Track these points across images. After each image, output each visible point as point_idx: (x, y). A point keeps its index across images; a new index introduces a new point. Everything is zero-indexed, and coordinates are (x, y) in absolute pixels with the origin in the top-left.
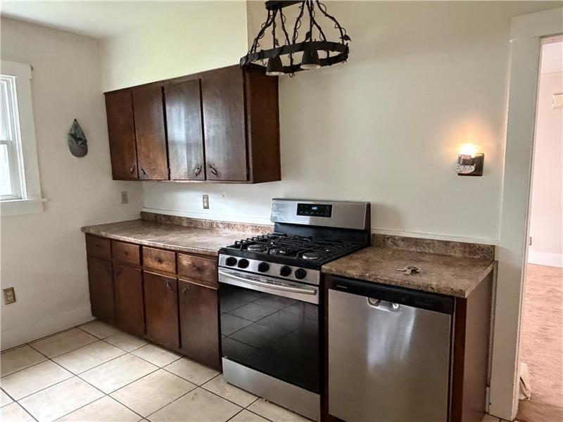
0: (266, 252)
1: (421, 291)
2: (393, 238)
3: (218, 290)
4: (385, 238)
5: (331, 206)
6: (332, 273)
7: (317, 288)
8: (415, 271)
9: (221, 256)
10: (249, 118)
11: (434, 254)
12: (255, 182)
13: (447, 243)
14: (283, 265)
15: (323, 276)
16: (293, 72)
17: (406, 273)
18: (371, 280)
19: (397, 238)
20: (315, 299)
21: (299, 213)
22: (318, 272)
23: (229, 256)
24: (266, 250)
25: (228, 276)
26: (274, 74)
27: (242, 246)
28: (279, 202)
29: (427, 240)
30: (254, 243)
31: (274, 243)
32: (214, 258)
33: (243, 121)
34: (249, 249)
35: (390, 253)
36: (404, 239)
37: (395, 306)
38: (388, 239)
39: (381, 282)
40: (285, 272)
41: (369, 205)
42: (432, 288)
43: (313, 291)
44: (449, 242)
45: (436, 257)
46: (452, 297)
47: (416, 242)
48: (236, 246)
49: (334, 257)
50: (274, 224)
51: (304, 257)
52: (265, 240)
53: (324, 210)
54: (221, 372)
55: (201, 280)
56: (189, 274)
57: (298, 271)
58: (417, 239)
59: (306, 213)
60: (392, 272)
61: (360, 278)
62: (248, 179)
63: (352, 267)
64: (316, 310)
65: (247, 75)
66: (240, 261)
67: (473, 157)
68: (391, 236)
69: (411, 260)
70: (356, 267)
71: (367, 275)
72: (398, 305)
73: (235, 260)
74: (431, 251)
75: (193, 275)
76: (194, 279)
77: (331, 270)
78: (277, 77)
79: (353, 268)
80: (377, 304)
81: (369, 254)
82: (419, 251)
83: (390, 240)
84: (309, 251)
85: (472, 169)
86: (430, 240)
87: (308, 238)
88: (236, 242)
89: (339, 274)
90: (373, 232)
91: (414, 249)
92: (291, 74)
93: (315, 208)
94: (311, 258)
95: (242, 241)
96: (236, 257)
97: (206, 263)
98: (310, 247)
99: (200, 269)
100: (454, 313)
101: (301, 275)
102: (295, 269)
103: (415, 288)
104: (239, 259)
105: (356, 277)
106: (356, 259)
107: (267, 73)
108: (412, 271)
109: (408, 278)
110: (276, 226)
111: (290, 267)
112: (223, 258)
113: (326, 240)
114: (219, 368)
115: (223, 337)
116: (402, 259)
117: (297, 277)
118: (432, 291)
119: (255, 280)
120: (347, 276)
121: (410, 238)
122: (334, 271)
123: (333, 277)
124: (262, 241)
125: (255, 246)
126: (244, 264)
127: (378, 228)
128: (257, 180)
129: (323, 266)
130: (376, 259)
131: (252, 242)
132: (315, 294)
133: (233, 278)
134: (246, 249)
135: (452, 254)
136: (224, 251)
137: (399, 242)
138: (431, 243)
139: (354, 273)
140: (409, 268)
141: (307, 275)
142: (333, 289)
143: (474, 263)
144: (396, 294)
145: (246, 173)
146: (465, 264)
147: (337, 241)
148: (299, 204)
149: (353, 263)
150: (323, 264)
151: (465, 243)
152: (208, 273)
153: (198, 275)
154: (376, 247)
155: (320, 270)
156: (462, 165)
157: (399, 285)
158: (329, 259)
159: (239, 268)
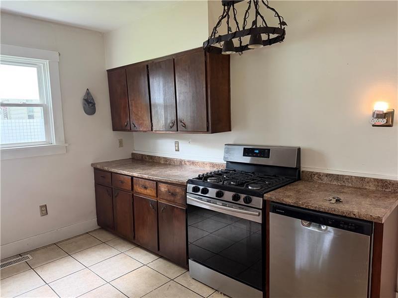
0: (221, 183)
1: (345, 217)
2: (319, 175)
3: (186, 209)
4: (312, 174)
5: (269, 150)
6: (272, 200)
7: (261, 211)
8: (339, 200)
9: (188, 185)
10: (209, 86)
11: (351, 187)
12: (212, 133)
13: (362, 179)
14: (234, 193)
15: (264, 202)
16: (242, 51)
17: (331, 201)
18: (304, 207)
19: (322, 174)
20: (259, 220)
21: (244, 155)
22: (261, 199)
23: (194, 186)
24: (221, 181)
25: (193, 200)
26: (228, 53)
27: (203, 178)
28: (230, 147)
29: (346, 176)
30: (212, 176)
31: (227, 176)
32: (183, 186)
33: (204, 89)
34: (208, 181)
35: (317, 186)
36: (327, 175)
37: (323, 227)
38: (314, 175)
39: (312, 208)
40: (236, 198)
41: (299, 149)
42: (354, 215)
43: (257, 214)
44: (365, 178)
45: (353, 189)
46: (371, 222)
47: (338, 177)
48: (199, 178)
49: (273, 188)
50: (226, 162)
51: (250, 188)
52: (220, 174)
53: (264, 152)
54: (188, 270)
55: (174, 202)
56: (166, 198)
57: (246, 197)
58: (338, 175)
59: (250, 154)
60: (320, 201)
61: (295, 205)
62: (208, 131)
63: (287, 196)
64: (260, 227)
65: (208, 54)
66: (202, 189)
67: (385, 112)
68: (317, 173)
69: (334, 192)
70: (291, 196)
71: (300, 203)
72: (325, 227)
73: (199, 189)
74: (350, 185)
75: (169, 198)
76: (169, 201)
77: (272, 198)
78: (229, 55)
79: (289, 197)
80: (309, 225)
81: (300, 186)
82: (340, 184)
83: (316, 175)
84: (254, 182)
85: (383, 121)
86: (349, 176)
87: (252, 173)
88: (199, 175)
89: (277, 201)
90: (302, 169)
91: (335, 183)
92: (240, 53)
93: (257, 151)
94: (255, 188)
95: (203, 174)
96: (199, 186)
97: (178, 190)
98: (253, 180)
99: (173, 194)
100: (373, 234)
101: (248, 200)
102: (243, 196)
103: (340, 214)
104: (201, 187)
105: (292, 204)
106: (290, 189)
107: (223, 53)
108: (337, 200)
109: (332, 206)
110: (227, 163)
111: (240, 194)
112: (190, 187)
113: (265, 175)
114: (186, 267)
115: (189, 243)
116: (326, 190)
117: (245, 203)
118: (354, 217)
119: (213, 203)
120: (284, 202)
121: (333, 175)
122: (274, 198)
123: (274, 204)
124: (218, 174)
125: (213, 178)
126: (205, 191)
127: (307, 166)
128: (214, 131)
129: (265, 195)
130: (306, 190)
131: (210, 175)
132: (259, 215)
133: (197, 201)
134: (207, 180)
135: (367, 187)
136: (190, 181)
137: (324, 177)
138: (350, 179)
139: (290, 201)
140: (334, 198)
141: (253, 201)
142: (273, 212)
143: (386, 195)
144: (323, 218)
145: (206, 126)
146: (379, 196)
147: (275, 176)
148: (244, 148)
149: (288, 193)
150: (265, 193)
151: (377, 179)
152: (179, 197)
153: (172, 198)
154: (305, 181)
155: (263, 197)
156: (376, 118)
157: (327, 211)
158: (269, 189)
159: (202, 195)
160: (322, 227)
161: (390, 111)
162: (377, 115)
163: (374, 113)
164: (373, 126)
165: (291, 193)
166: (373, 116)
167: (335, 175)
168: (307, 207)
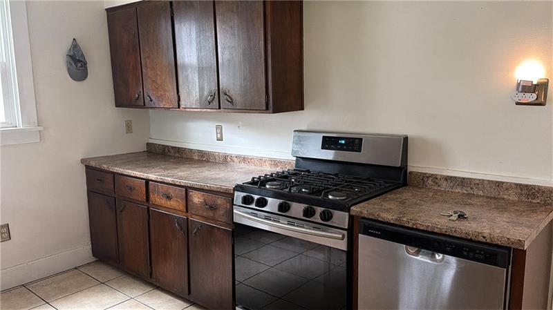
0: (287, 190)
1: (471, 240)
2: (434, 178)
3: (233, 231)
4: (424, 177)
5: (361, 140)
6: (363, 215)
8: (462, 216)
9: (236, 193)
10: (269, 37)
11: (483, 196)
12: (274, 112)
13: (499, 184)
14: (306, 206)
15: (351, 218)
17: (451, 218)
18: (410, 225)
19: (439, 177)
20: (343, 245)
21: (323, 147)
22: (347, 214)
23: (245, 194)
24: (287, 188)
25: (243, 216)
27: (259, 183)
28: (301, 134)
29: (475, 179)
30: (274, 180)
31: (296, 180)
32: (228, 195)
33: (262, 42)
34: (268, 186)
35: (431, 194)
36: (447, 178)
37: (439, 257)
38: (428, 177)
39: (422, 228)
40: (309, 213)
41: (406, 139)
42: (484, 237)
43: (341, 236)
44: (503, 183)
45: (486, 200)
46: (509, 249)
47: (463, 182)
48: (253, 182)
49: (364, 198)
50: (295, 158)
51: (330, 197)
52: (286, 177)
53: (354, 143)
55: (213, 219)
56: (200, 213)
57: (324, 212)
58: (464, 178)
59: (332, 146)
60: (434, 217)
61: (397, 223)
62: (267, 109)
63: (386, 209)
64: (344, 256)
66: (258, 199)
67: (535, 83)
68: (432, 175)
69: (456, 203)
70: (391, 209)
71: (405, 219)
72: (441, 255)
73: (253, 199)
74: (481, 193)
75: (205, 214)
76: (206, 218)
77: (362, 213)
79: (388, 210)
80: (417, 254)
81: (406, 194)
82: (465, 192)
83: (430, 179)
84: (337, 189)
85: (532, 97)
86: (480, 180)
87: (334, 175)
88: (253, 178)
89: (370, 217)
90: (410, 169)
91: (459, 190)
93: (343, 142)
94: (338, 198)
95: (260, 177)
96: (253, 195)
97: (220, 201)
98: (336, 186)
99: (213, 208)
100: (510, 266)
101: (326, 217)
102: (319, 210)
103: (463, 236)
104: (256, 197)
105: (392, 222)
106: (392, 200)
108: (459, 216)
109: (451, 225)
110: (297, 160)
111: (315, 207)
112: (239, 196)
113: (354, 178)
115: (237, 283)
116: (445, 202)
117: (322, 219)
118: (484, 240)
119: (274, 221)
120: (380, 219)
121: (455, 177)
122: (365, 213)
123: (365, 221)
124: (282, 177)
125: (275, 183)
126: (262, 203)
127: (416, 165)
128: (277, 109)
129: (352, 208)
130: (414, 200)
131: (271, 179)
132: (343, 239)
133: (249, 218)
134: (265, 186)
135: (505, 197)
136: (239, 188)
137: (442, 181)
138: (480, 184)
139: (389, 217)
140: (455, 213)
141: (334, 217)
142: (364, 234)
143: (533, 208)
144: (439, 242)
145: (264, 102)
146: (522, 209)
147: (368, 179)
148: (323, 137)
149: (386, 205)
150: (352, 205)
151: (521, 185)
152: (221, 212)
153: (211, 214)
154: (414, 187)
155: (349, 212)
156: (521, 92)
157: (444, 232)
158: (359, 200)
159: (257, 208)
160: (437, 256)
161: (543, 81)
162: (524, 86)
163: (519, 84)
164: (518, 104)
165: (392, 205)
166: (517, 89)
167: (460, 178)
168: (414, 227)
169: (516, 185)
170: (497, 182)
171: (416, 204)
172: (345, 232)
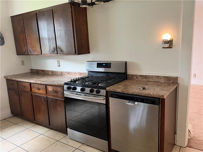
1: (147, 97)
2: (136, 76)
3: (64, 100)
4: (133, 76)
5: (110, 63)
6: (111, 91)
8: (144, 88)
9: (65, 86)
11: (153, 81)
12: (78, 54)
13: (158, 77)
14: (90, 88)
15: (107, 92)
17: (140, 89)
18: (126, 93)
19: (138, 76)
20: (104, 102)
21: (98, 67)
22: (105, 90)
23: (68, 86)
24: (84, 83)
25: (68, 94)
26: (84, 6)
27: (74, 81)
28: (89, 63)
29: (150, 76)
30: (79, 80)
31: (87, 79)
32: (62, 87)
34: (77, 83)
35: (135, 82)
36: (141, 76)
38: (134, 76)
39: (130, 93)
40: (92, 91)
41: (126, 63)
42: (151, 95)
43: (103, 99)
45: (154, 83)
46: (159, 99)
47: (146, 77)
48: (71, 81)
49: (112, 84)
50: (87, 72)
51: (100, 85)
52: (84, 79)
53: (107, 65)
54: (67, 134)
55: (57, 96)
56: (52, 94)
57: (97, 90)
58: (146, 75)
59: (101, 66)
60: (135, 89)
61: (122, 92)
62: (75, 53)
63: (119, 88)
64: (105, 106)
66: (73, 87)
67: (168, 40)
68: (135, 75)
69: (143, 84)
71: (124, 91)
72: (137, 102)
73: (71, 87)
74: (152, 80)
76: (54, 96)
80: (129, 103)
81: (126, 82)
82: (147, 80)
83: (135, 76)
84: (102, 82)
85: (167, 45)
86: (151, 76)
87: (102, 77)
89: (113, 91)
90: (128, 73)
91: (144, 80)
93: (104, 65)
94: (102, 85)
95: (74, 79)
97: (59, 89)
98: (102, 80)
99: (56, 92)
101: (98, 92)
103: (144, 95)
105: (120, 92)
106: (121, 84)
107: (81, 6)
108: (143, 89)
109: (141, 91)
111: (94, 89)
113: (109, 78)
115: (67, 120)
116: (139, 84)
117: (96, 93)
119: (79, 95)
120: (116, 91)
121: (143, 75)
122: (111, 90)
126: (75, 89)
127: (130, 72)
129: (107, 88)
132: (104, 100)
133: (70, 95)
134: (76, 82)
135: (160, 81)
136: (66, 84)
138: (152, 77)
139: (119, 90)
140: (142, 87)
141: (101, 92)
142: (111, 97)
143: (169, 84)
144: (136, 98)
145: (74, 51)
146: (165, 85)
147: (113, 78)
148: (97, 63)
149: (119, 86)
150: (107, 87)
151: (165, 77)
152: (60, 94)
153: (56, 94)
154: (129, 79)
156: (164, 43)
157: (137, 94)
158: (110, 85)
159: (73, 91)
160: (136, 103)
161: (171, 39)
162: (165, 42)
163: (163, 41)
164: (163, 48)
165: (121, 86)
166: (163, 43)
167: (145, 75)
168: (128, 93)
169: (164, 77)
170: (157, 76)
171: (129, 85)
172: (105, 97)
